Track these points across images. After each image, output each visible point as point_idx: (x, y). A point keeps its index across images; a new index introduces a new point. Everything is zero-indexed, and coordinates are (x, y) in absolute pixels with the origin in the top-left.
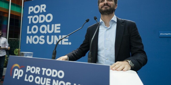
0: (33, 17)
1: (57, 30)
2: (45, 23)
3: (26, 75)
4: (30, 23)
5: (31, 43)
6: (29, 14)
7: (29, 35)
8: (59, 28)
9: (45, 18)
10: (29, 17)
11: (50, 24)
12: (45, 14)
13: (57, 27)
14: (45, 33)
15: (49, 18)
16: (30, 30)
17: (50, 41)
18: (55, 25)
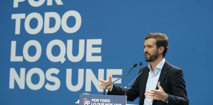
0: (26, 16)
1: (94, 54)
2: (61, 35)
3: (92, 103)
4: (18, 31)
5: (22, 87)
6: (16, 8)
7: (18, 66)
8: (98, 50)
9: (61, 22)
10: (14, 16)
11: (75, 37)
12: (61, 11)
13: (94, 46)
14: (60, 62)
15: (71, 22)
16: (19, 52)
17: (75, 82)
18: (88, 41)
